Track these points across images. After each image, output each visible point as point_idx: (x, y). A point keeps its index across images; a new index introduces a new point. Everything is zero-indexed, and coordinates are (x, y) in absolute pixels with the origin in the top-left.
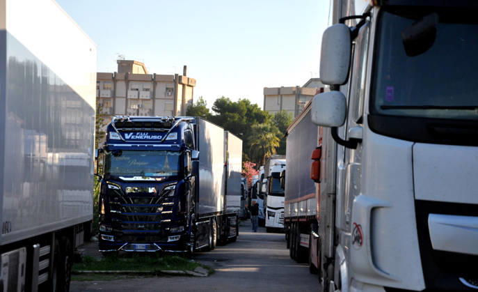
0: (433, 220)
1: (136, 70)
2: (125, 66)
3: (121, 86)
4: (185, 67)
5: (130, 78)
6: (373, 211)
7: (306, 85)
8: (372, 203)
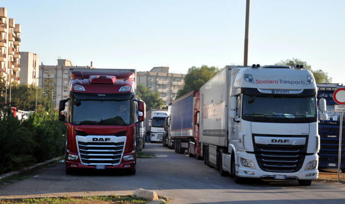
0: (255, 137)
1: (67, 64)
2: (62, 62)
3: (60, 72)
4: (92, 62)
5: (64, 68)
6: (243, 136)
7: (151, 71)
8: (243, 134)
